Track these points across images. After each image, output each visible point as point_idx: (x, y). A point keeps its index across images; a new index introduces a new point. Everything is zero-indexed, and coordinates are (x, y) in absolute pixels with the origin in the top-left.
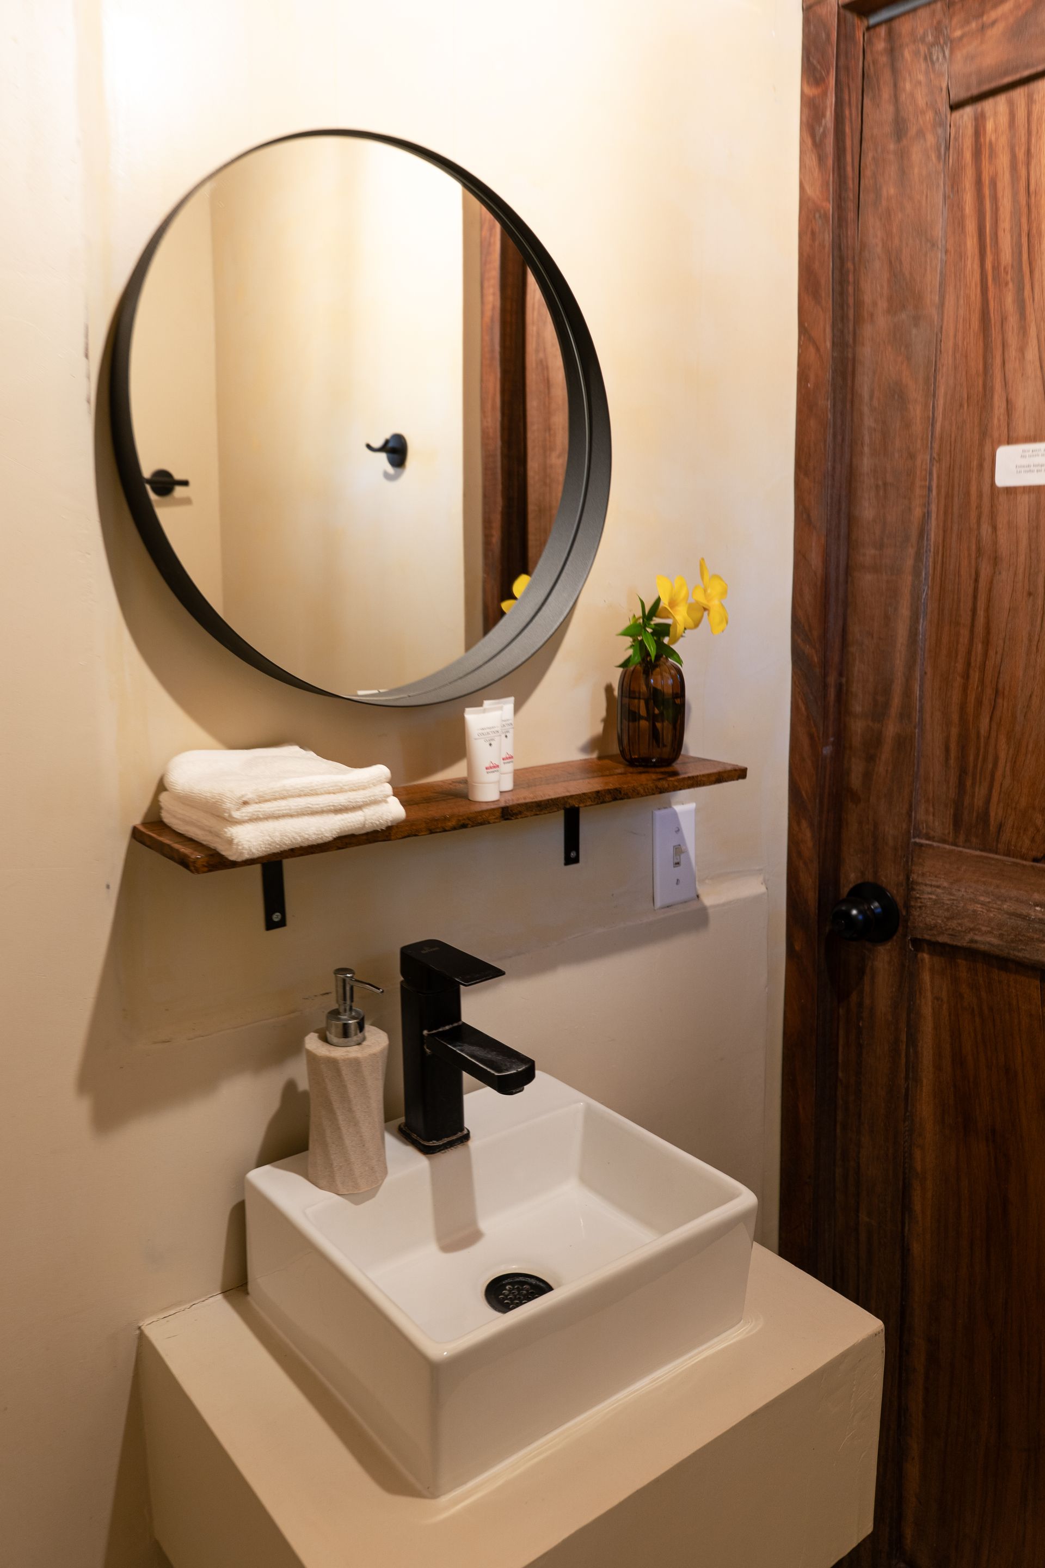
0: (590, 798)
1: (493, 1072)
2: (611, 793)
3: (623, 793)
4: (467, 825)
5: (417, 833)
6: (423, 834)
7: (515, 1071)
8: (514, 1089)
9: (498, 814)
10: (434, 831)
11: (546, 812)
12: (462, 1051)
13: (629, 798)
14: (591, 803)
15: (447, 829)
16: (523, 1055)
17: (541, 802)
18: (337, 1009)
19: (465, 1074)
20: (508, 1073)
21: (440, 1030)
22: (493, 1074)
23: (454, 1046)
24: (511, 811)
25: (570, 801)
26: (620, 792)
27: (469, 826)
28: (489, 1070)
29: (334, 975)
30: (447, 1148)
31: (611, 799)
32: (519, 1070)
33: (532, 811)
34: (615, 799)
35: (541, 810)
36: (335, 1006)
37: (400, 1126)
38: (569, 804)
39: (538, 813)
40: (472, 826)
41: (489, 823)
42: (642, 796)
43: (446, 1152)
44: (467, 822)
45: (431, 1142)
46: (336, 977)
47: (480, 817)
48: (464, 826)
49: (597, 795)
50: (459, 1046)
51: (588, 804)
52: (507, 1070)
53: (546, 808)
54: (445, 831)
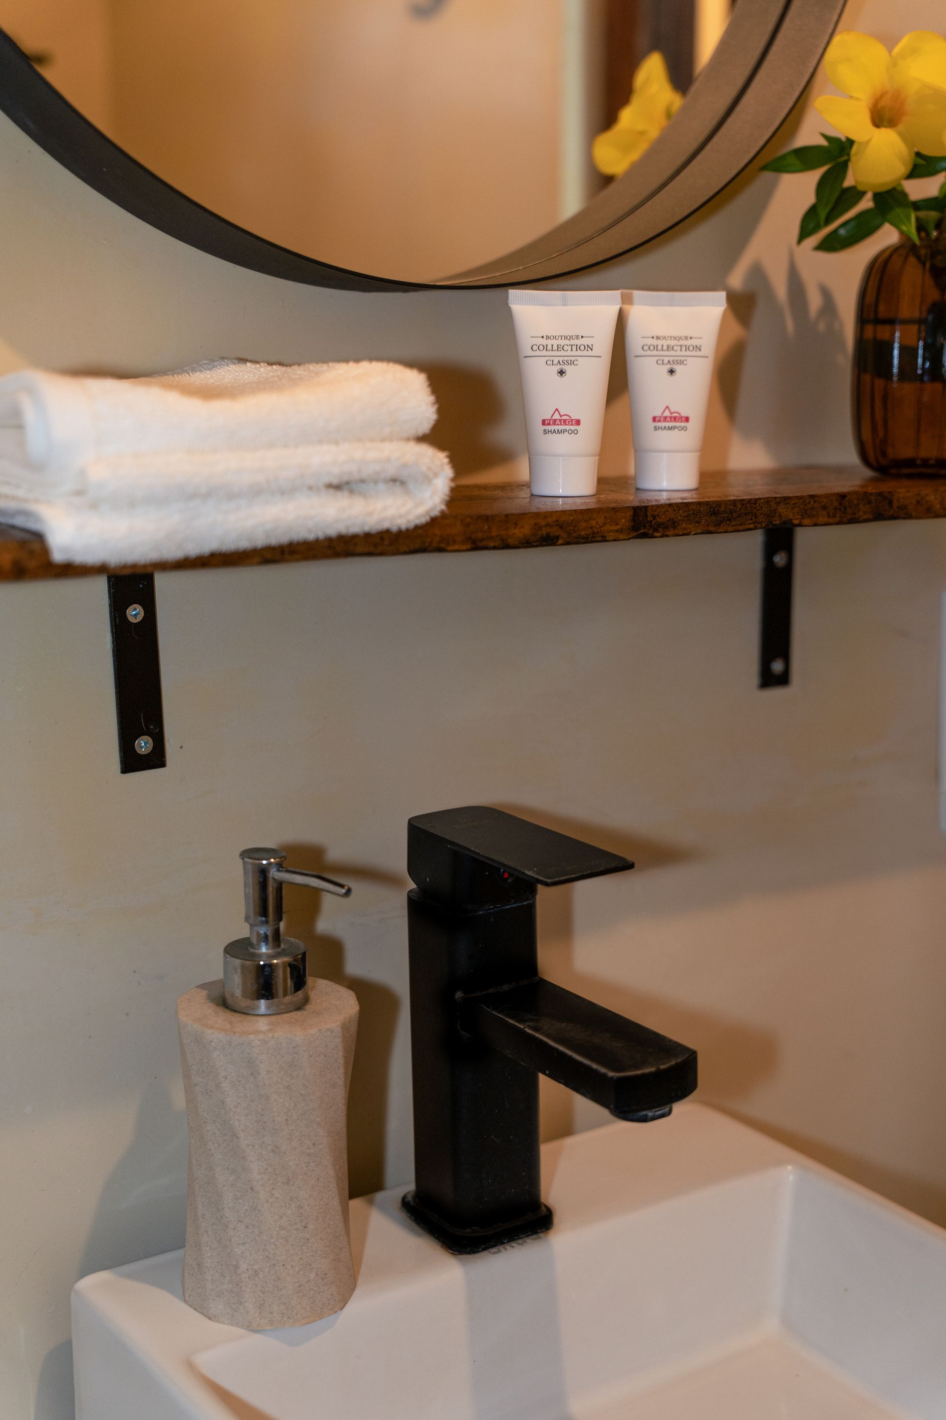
0: (824, 508)
1: (603, 1070)
2: (870, 502)
3: (895, 504)
4: (557, 538)
5: (443, 545)
6: (456, 547)
7: (653, 1069)
8: (650, 1108)
9: (625, 521)
10: (480, 544)
11: (731, 529)
12: (536, 1029)
13: (908, 517)
14: (826, 519)
15: (511, 541)
16: (670, 1041)
17: (718, 504)
18: (248, 939)
19: (543, 1080)
20: (639, 1072)
21: (491, 991)
22: (605, 1075)
23: (521, 1021)
24: (654, 517)
25: (781, 509)
26: (891, 503)
27: (560, 542)
28: (595, 1066)
29: (241, 861)
30: (502, 1243)
31: (871, 517)
32: (662, 1067)
33: (699, 522)
34: (879, 517)
35: (719, 524)
36: (242, 931)
37: (404, 1198)
38: (780, 515)
39: (712, 529)
40: (568, 543)
41: (604, 540)
42: (937, 516)
43: (500, 1251)
44: (555, 532)
45: (469, 1230)
46: (244, 863)
47: (584, 524)
48: (548, 541)
49: (841, 504)
50: (531, 1020)
51: (821, 520)
52: (636, 1067)
53: (729, 520)
54: (506, 546)
